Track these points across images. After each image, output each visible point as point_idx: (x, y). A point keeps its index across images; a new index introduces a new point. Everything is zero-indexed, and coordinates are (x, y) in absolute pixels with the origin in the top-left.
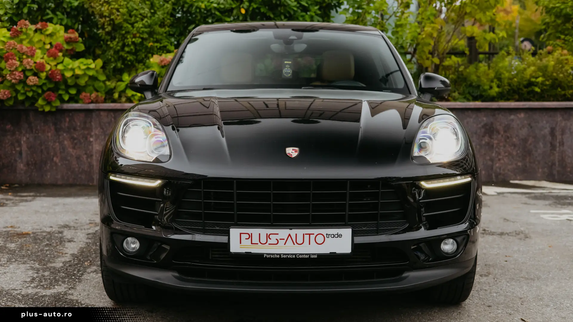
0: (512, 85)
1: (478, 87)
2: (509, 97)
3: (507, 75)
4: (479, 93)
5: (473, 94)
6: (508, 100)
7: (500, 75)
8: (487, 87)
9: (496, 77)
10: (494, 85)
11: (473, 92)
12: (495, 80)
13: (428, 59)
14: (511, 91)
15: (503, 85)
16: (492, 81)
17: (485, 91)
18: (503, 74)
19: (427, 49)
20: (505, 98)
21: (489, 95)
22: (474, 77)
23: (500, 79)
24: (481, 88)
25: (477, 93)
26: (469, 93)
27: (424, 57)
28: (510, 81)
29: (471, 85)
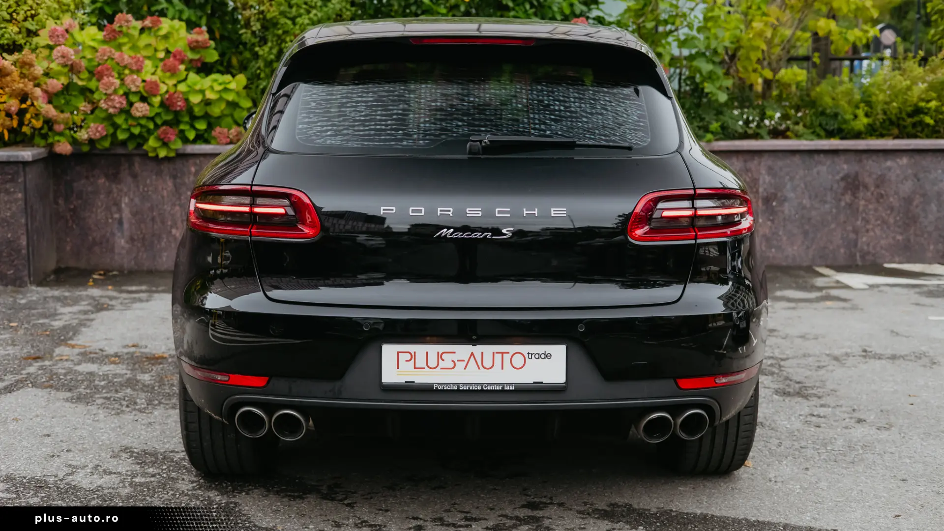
0: (888, 113)
1: (836, 115)
2: (884, 132)
3: (881, 97)
4: (836, 126)
5: (827, 127)
6: (882, 136)
7: (870, 96)
8: (849, 117)
9: (863, 101)
10: (860, 113)
11: (827, 124)
12: (862, 105)
13: (755, 71)
14: (887, 123)
15: (875, 112)
16: (857, 107)
17: (845, 122)
18: (876, 95)
19: (755, 56)
20: (877, 133)
21: (853, 129)
22: (828, 100)
23: (869, 104)
24: (839, 118)
25: (833, 125)
26: (820, 125)
27: (750, 69)
28: (886, 106)
29: (823, 113)
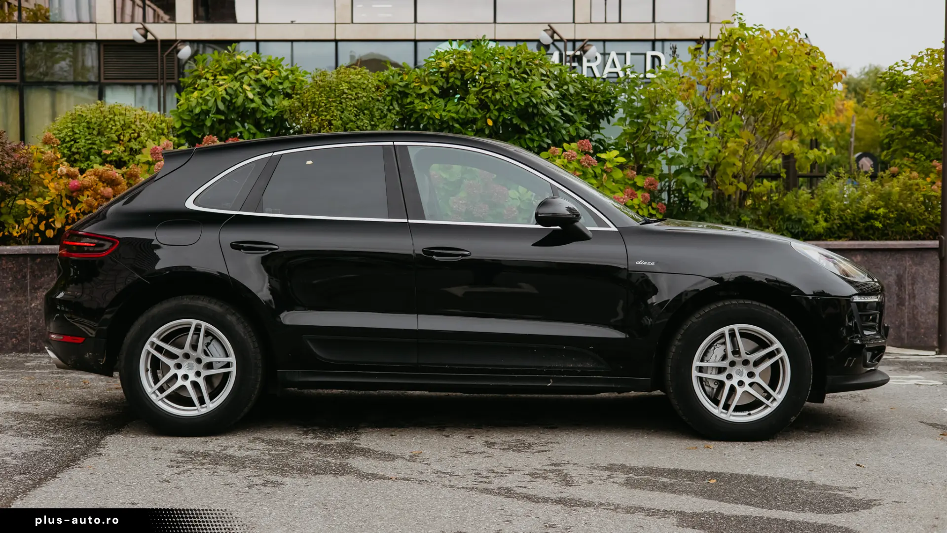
0: (844, 218)
1: (800, 220)
2: (841, 235)
3: (837, 205)
4: (800, 229)
5: (793, 231)
6: (839, 238)
7: (829, 205)
8: (811, 221)
9: (822, 208)
10: (820, 218)
11: (792, 228)
12: (822, 212)
13: (731, 184)
14: (844, 227)
15: (832, 218)
16: (818, 213)
17: (808, 226)
18: (832, 203)
19: (730, 171)
20: (836, 235)
21: (814, 231)
22: (793, 209)
23: (827, 211)
24: (803, 222)
25: (798, 229)
26: (787, 229)
27: (727, 182)
28: (841, 213)
29: (789, 219)
